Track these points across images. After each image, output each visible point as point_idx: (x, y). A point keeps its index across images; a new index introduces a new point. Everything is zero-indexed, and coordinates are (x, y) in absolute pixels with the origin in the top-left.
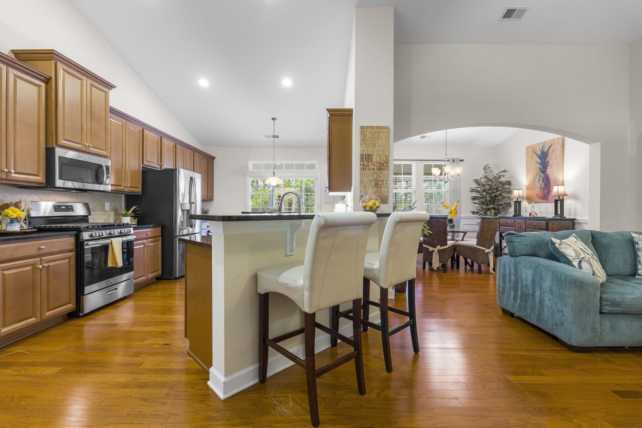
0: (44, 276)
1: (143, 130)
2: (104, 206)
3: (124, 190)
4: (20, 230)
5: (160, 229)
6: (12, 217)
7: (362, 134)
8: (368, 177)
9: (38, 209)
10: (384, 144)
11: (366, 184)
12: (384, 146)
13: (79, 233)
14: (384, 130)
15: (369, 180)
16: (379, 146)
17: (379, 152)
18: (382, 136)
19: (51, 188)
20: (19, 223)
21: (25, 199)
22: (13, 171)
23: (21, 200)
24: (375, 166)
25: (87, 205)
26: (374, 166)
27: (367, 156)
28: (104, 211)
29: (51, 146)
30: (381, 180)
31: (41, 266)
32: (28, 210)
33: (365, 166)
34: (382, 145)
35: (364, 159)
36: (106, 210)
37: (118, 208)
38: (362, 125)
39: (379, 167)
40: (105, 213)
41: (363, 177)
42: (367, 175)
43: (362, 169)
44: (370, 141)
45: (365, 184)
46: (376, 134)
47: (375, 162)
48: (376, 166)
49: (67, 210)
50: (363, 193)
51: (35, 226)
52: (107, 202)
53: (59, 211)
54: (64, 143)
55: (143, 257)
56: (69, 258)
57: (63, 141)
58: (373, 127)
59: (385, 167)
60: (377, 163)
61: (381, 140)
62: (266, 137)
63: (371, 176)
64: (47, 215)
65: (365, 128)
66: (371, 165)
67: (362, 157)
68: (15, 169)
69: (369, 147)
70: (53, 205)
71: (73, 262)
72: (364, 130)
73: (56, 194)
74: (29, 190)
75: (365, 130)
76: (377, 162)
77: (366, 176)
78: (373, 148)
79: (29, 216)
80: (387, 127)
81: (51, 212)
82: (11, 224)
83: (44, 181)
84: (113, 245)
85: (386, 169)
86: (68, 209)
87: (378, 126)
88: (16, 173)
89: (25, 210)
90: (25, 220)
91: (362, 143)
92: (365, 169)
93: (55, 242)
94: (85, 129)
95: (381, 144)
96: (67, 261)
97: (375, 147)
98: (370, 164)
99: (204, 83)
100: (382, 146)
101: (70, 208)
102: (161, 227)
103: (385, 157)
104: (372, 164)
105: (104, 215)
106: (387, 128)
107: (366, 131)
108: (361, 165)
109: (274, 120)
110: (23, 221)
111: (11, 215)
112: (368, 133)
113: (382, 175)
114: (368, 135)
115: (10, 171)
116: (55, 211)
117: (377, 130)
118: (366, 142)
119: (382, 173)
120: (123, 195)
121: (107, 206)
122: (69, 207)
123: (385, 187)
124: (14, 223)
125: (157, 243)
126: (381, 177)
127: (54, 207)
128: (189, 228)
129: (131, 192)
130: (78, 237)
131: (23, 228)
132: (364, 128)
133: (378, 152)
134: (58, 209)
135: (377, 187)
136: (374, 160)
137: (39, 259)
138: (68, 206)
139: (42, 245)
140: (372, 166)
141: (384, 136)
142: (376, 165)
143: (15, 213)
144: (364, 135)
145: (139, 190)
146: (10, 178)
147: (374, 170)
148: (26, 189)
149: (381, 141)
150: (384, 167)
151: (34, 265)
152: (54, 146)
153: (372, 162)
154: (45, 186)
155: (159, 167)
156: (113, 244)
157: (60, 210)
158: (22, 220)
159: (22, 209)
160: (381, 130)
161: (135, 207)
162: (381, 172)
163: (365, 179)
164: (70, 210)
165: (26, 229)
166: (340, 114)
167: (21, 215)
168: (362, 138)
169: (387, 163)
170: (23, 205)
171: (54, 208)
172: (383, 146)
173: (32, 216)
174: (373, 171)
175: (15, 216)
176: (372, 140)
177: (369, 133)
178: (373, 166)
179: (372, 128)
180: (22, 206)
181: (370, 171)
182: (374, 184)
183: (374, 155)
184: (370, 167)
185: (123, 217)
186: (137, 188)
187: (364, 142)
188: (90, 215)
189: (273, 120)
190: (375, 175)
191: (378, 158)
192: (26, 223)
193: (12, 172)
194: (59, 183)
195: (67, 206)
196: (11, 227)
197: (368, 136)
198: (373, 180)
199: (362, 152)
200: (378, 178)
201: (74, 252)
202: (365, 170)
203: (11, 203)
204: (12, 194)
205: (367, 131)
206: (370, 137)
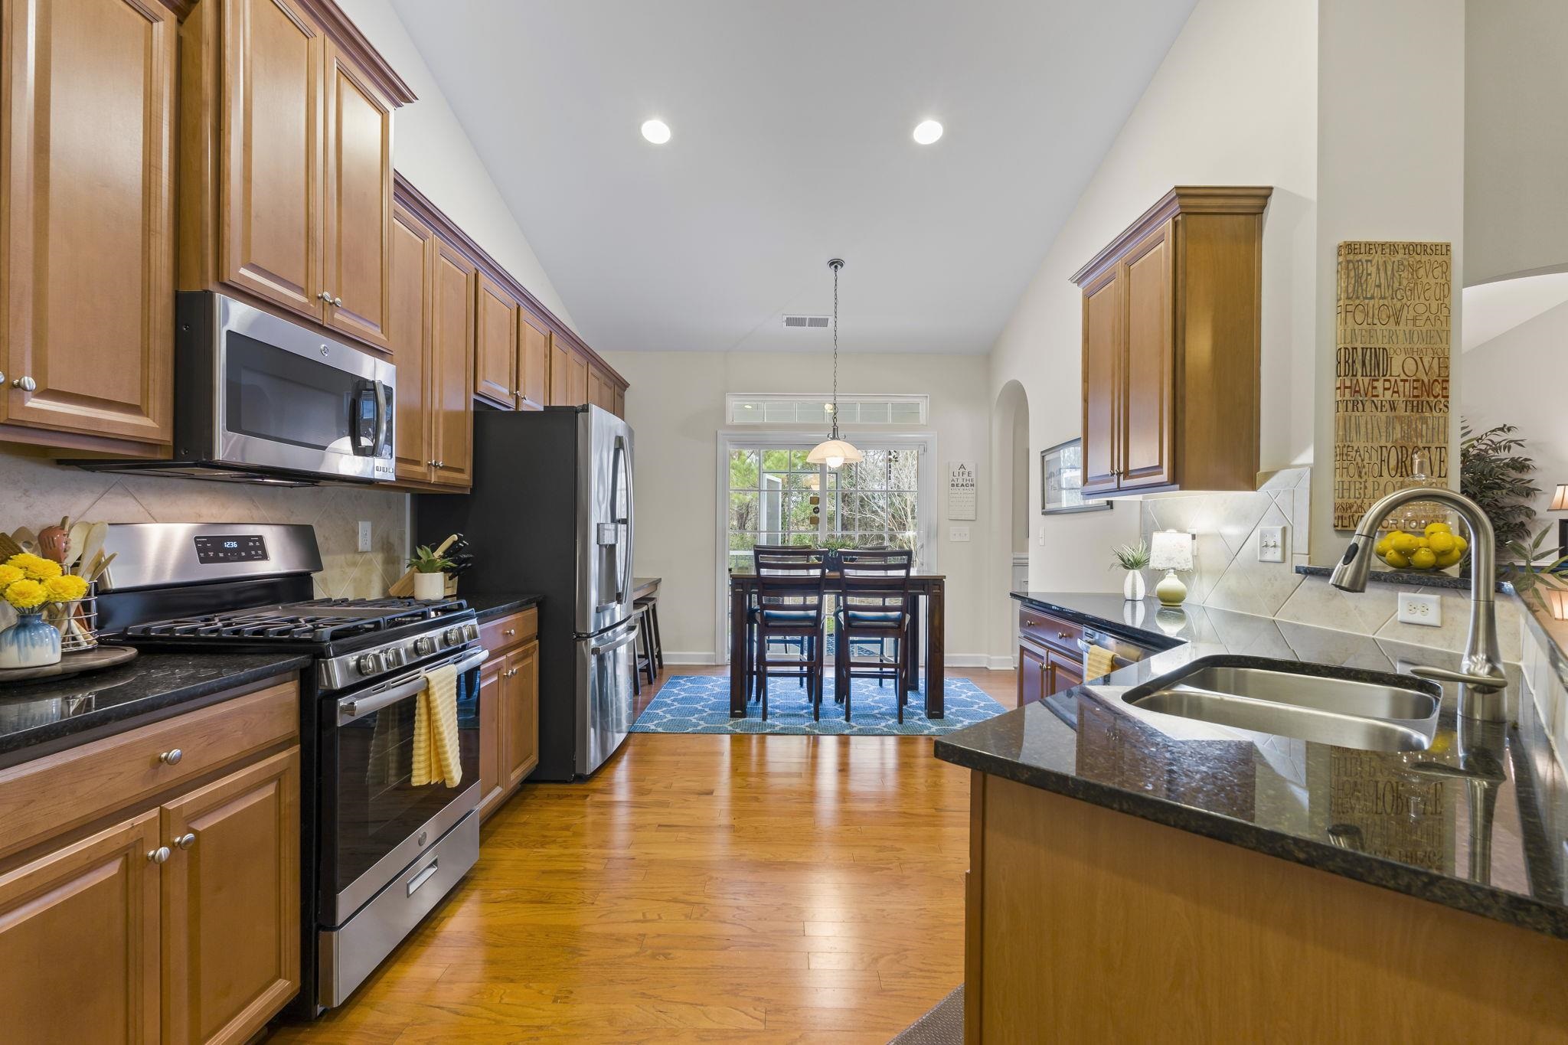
0: (178, 889)
1: (476, 276)
2: (355, 533)
3: (429, 478)
4: (64, 654)
5: (533, 612)
6: (26, 603)
7: (1352, 274)
8: (1370, 436)
9: (135, 557)
10: (1434, 309)
11: (1363, 460)
12: (1432, 317)
13: (313, 663)
14: (1433, 258)
15: (1376, 445)
16: (1415, 320)
17: (1415, 339)
18: (1425, 281)
19: (196, 465)
20: (58, 625)
21: (83, 515)
22: (29, 382)
23: (65, 518)
24: (1397, 392)
25: (304, 537)
26: (1394, 392)
27: (1368, 357)
28: (356, 551)
29: (196, 288)
30: (1421, 445)
31: (164, 851)
32: (99, 566)
33: (1359, 392)
34: (1427, 314)
35: (1358, 366)
36: (360, 549)
37: (395, 539)
38: (1341, 241)
39: (1414, 396)
40: (358, 557)
41: (1353, 434)
42: (1369, 426)
43: (1350, 405)
44: (1381, 298)
45: (1359, 460)
46: (1404, 274)
47: (1398, 379)
48: (1402, 395)
49: (243, 554)
50: (1352, 495)
51: (126, 629)
52: (364, 519)
53: (216, 560)
54: (249, 280)
55: (496, 719)
56: (278, 778)
57: (244, 271)
58: (1393, 248)
59: (1435, 397)
60: (1407, 384)
61: (1422, 296)
62: (791, 322)
63: (1383, 430)
64: (167, 579)
65: (1363, 250)
66: (1385, 389)
67: (1350, 361)
68: (39, 373)
69: (1376, 321)
70: (196, 538)
71: (292, 796)
72: (1359, 257)
73: (201, 492)
74: (98, 475)
75: (1364, 257)
76: (1406, 378)
77: (1363, 430)
78: (1392, 326)
79: (99, 589)
80: (1444, 247)
81: (183, 565)
82: (22, 636)
83: (167, 437)
84: (431, 698)
85: (1442, 406)
86: (248, 549)
87: (1411, 244)
88: (45, 393)
89: (86, 563)
90: (86, 606)
91: (1349, 308)
92: (1360, 405)
93: (225, 717)
94: (319, 233)
95: (1421, 309)
96: (270, 791)
97: (1397, 323)
98: (1379, 384)
99: (656, 131)
100: (1425, 317)
101: (255, 548)
102: (537, 605)
103: (1436, 360)
104: (1387, 385)
105: (354, 564)
106: (1444, 251)
107: (1367, 261)
108: (1347, 390)
109: (836, 267)
110: (76, 614)
111: (22, 594)
112: (1372, 270)
113: (1424, 426)
114: (1373, 275)
115: (16, 381)
116: (203, 561)
117: (1407, 256)
118: (1367, 301)
119: (1424, 421)
120: (408, 496)
121: (365, 532)
122: (251, 544)
123: (1436, 473)
124: (36, 627)
125: (528, 661)
126: (1422, 436)
127: (197, 543)
128: (614, 604)
129: (445, 485)
130: (308, 678)
131: (74, 645)
132: (1357, 251)
133: (1411, 341)
134: (211, 554)
135: (1404, 473)
136: (1396, 369)
137: (154, 813)
138: (248, 538)
139: (168, 741)
140: (1388, 393)
141: (1433, 281)
142: (1401, 390)
143: (40, 581)
144: (1358, 278)
145: (465, 478)
146: (16, 415)
147: (1393, 408)
148: (88, 470)
149: (1422, 300)
150: (1432, 398)
151: (131, 852)
152: (211, 286)
153: (1387, 377)
154: (171, 458)
155: (512, 403)
156: (434, 694)
157: (221, 555)
158: (73, 611)
159: (70, 560)
160: (1425, 258)
161: (455, 537)
162: (1421, 418)
163: (1359, 443)
164: (253, 553)
165: (90, 646)
166: (1219, 207)
167: (65, 589)
168: (1350, 290)
169: (1443, 381)
170: (75, 544)
171: (199, 550)
172: (1428, 319)
173: (114, 588)
174: (1393, 414)
175: (37, 594)
176: (1387, 295)
177: (1378, 269)
178: (1391, 391)
179: (1388, 251)
180: (72, 544)
181: (1379, 414)
182: (1393, 463)
183: (1395, 352)
184: (1381, 398)
185: (421, 572)
186: (461, 471)
187: (1357, 302)
188: (319, 567)
189: (833, 267)
190: (1398, 428)
191: (1410, 365)
192: (89, 620)
193: (25, 389)
194: (225, 445)
195: (243, 540)
196: (19, 647)
197: (1373, 280)
198: (1389, 445)
199: (1349, 340)
200: (1410, 438)
201: (296, 749)
202: (1360, 408)
203: (21, 531)
204: (26, 491)
205: (1371, 261)
206: (1379, 286)
